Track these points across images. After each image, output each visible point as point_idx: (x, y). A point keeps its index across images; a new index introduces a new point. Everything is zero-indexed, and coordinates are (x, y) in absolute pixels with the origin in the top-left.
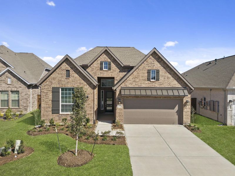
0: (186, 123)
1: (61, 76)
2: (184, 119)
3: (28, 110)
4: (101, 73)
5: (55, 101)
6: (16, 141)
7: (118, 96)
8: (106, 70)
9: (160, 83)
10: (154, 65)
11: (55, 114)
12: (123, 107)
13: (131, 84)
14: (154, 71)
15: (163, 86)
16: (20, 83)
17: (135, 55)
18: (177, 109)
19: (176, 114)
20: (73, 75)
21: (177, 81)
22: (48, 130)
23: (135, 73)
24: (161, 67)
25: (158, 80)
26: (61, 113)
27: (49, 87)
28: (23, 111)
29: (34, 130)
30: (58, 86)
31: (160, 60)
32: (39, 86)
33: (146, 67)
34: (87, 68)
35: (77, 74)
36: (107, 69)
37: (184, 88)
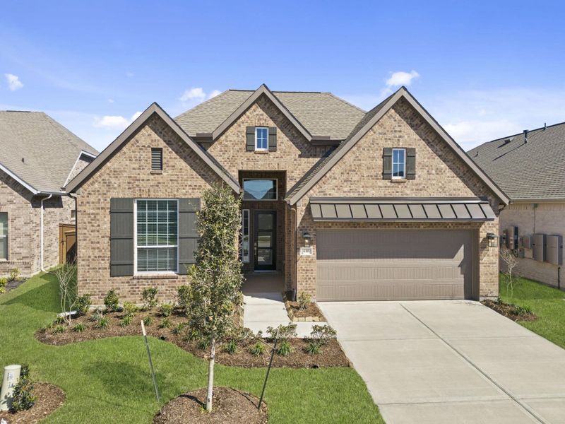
0: (486, 296)
1: (136, 166)
2: (483, 285)
3: (35, 267)
4: (248, 159)
5: (120, 240)
6: (6, 368)
7: (301, 223)
8: (262, 150)
9: (416, 185)
10: (400, 137)
11: (121, 278)
12: (315, 253)
13: (338, 188)
14: (402, 153)
15: (424, 194)
16: (9, 189)
17: (337, 113)
18: (462, 258)
19: (460, 272)
20: (171, 163)
21: (463, 181)
22: (102, 324)
23: (349, 158)
24: (419, 143)
25: (411, 176)
26: (136, 274)
27: (100, 197)
28: (20, 270)
29: (58, 326)
30: (128, 195)
31: (417, 121)
32: (72, 194)
33: (380, 142)
34: (211, 146)
35: (185, 159)
36: (265, 147)
37: (481, 198)
